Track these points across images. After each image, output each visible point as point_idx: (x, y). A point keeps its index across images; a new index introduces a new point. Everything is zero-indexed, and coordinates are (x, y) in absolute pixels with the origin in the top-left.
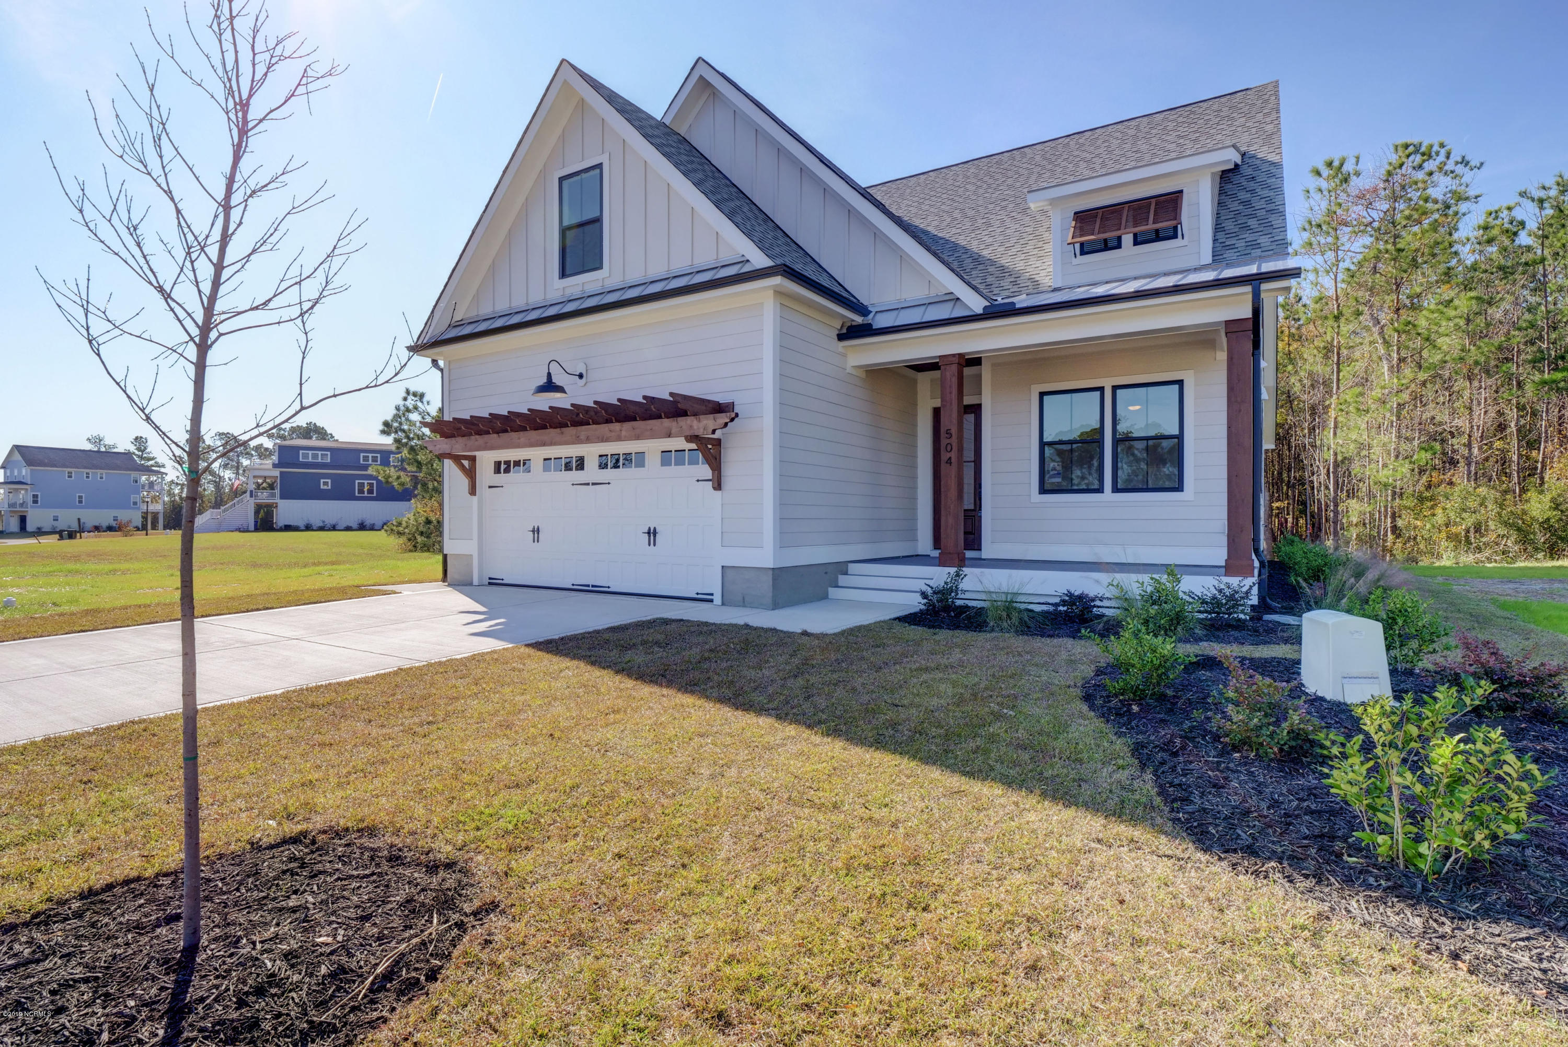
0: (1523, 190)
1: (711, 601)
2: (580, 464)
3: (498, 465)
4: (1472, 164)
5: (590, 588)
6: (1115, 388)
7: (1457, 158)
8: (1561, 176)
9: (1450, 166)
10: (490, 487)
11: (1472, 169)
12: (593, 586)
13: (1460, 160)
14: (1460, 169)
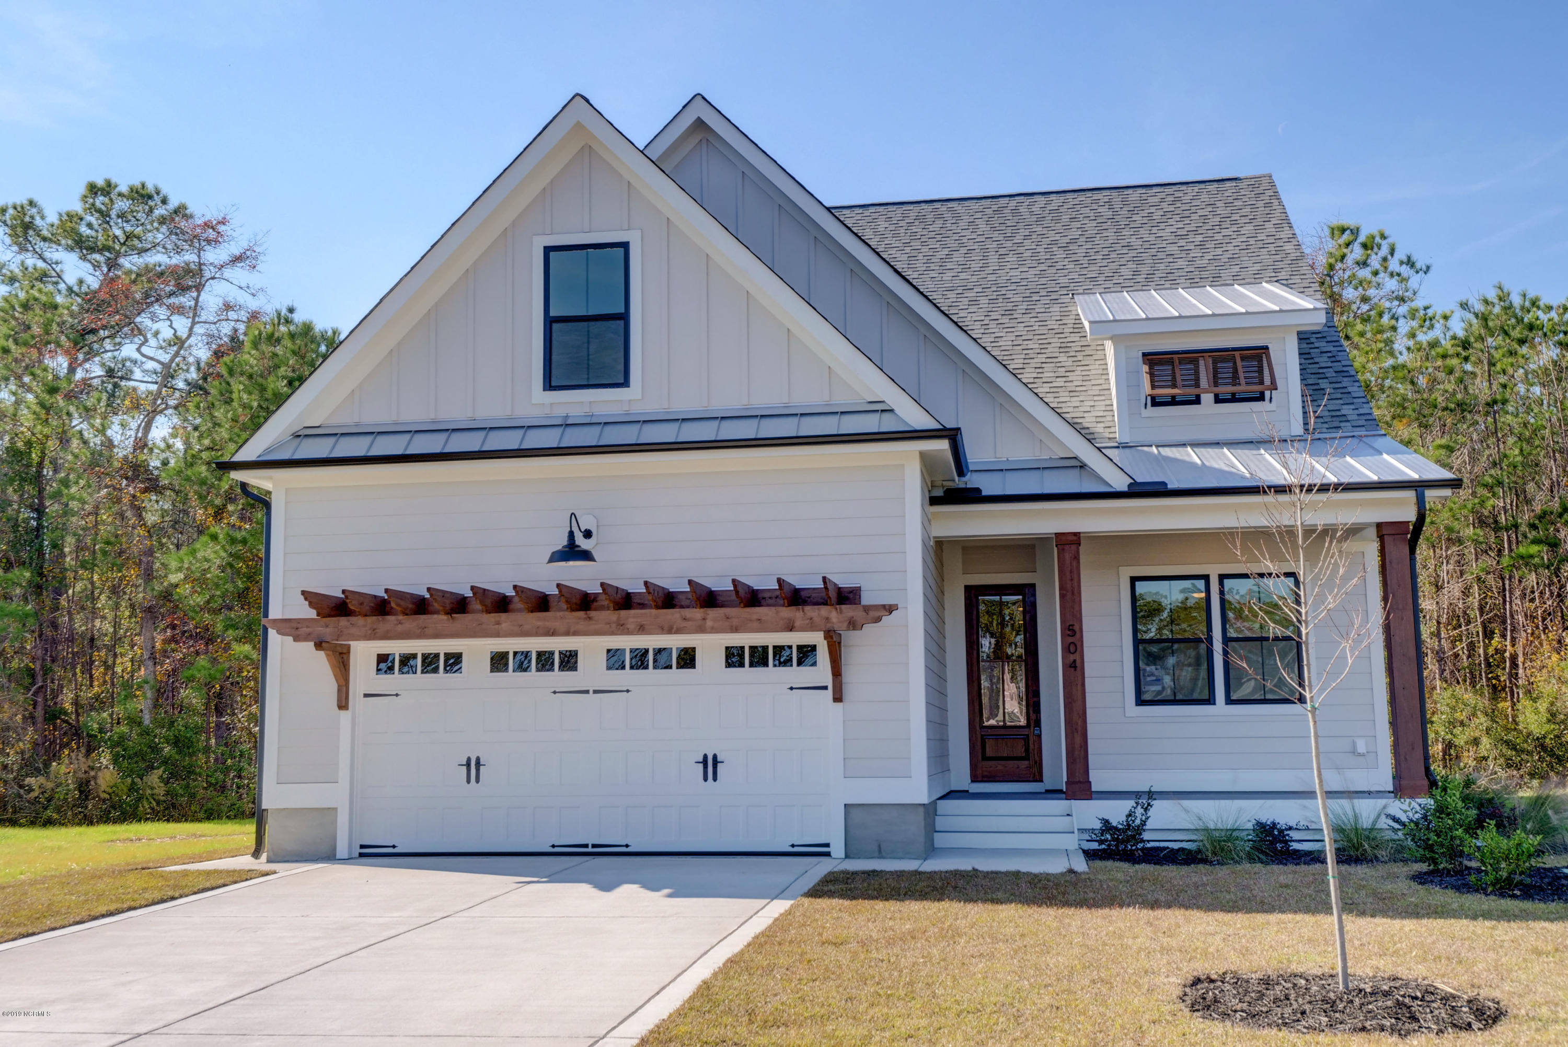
0: (1465, 301)
1: (828, 854)
2: (569, 661)
3: (382, 658)
4: (1418, 266)
5: (590, 849)
6: (1222, 577)
7: (1400, 255)
8: (1500, 288)
9: (1394, 265)
10: (366, 695)
11: (1417, 272)
12: (594, 846)
13: (1405, 259)
14: (1405, 270)
